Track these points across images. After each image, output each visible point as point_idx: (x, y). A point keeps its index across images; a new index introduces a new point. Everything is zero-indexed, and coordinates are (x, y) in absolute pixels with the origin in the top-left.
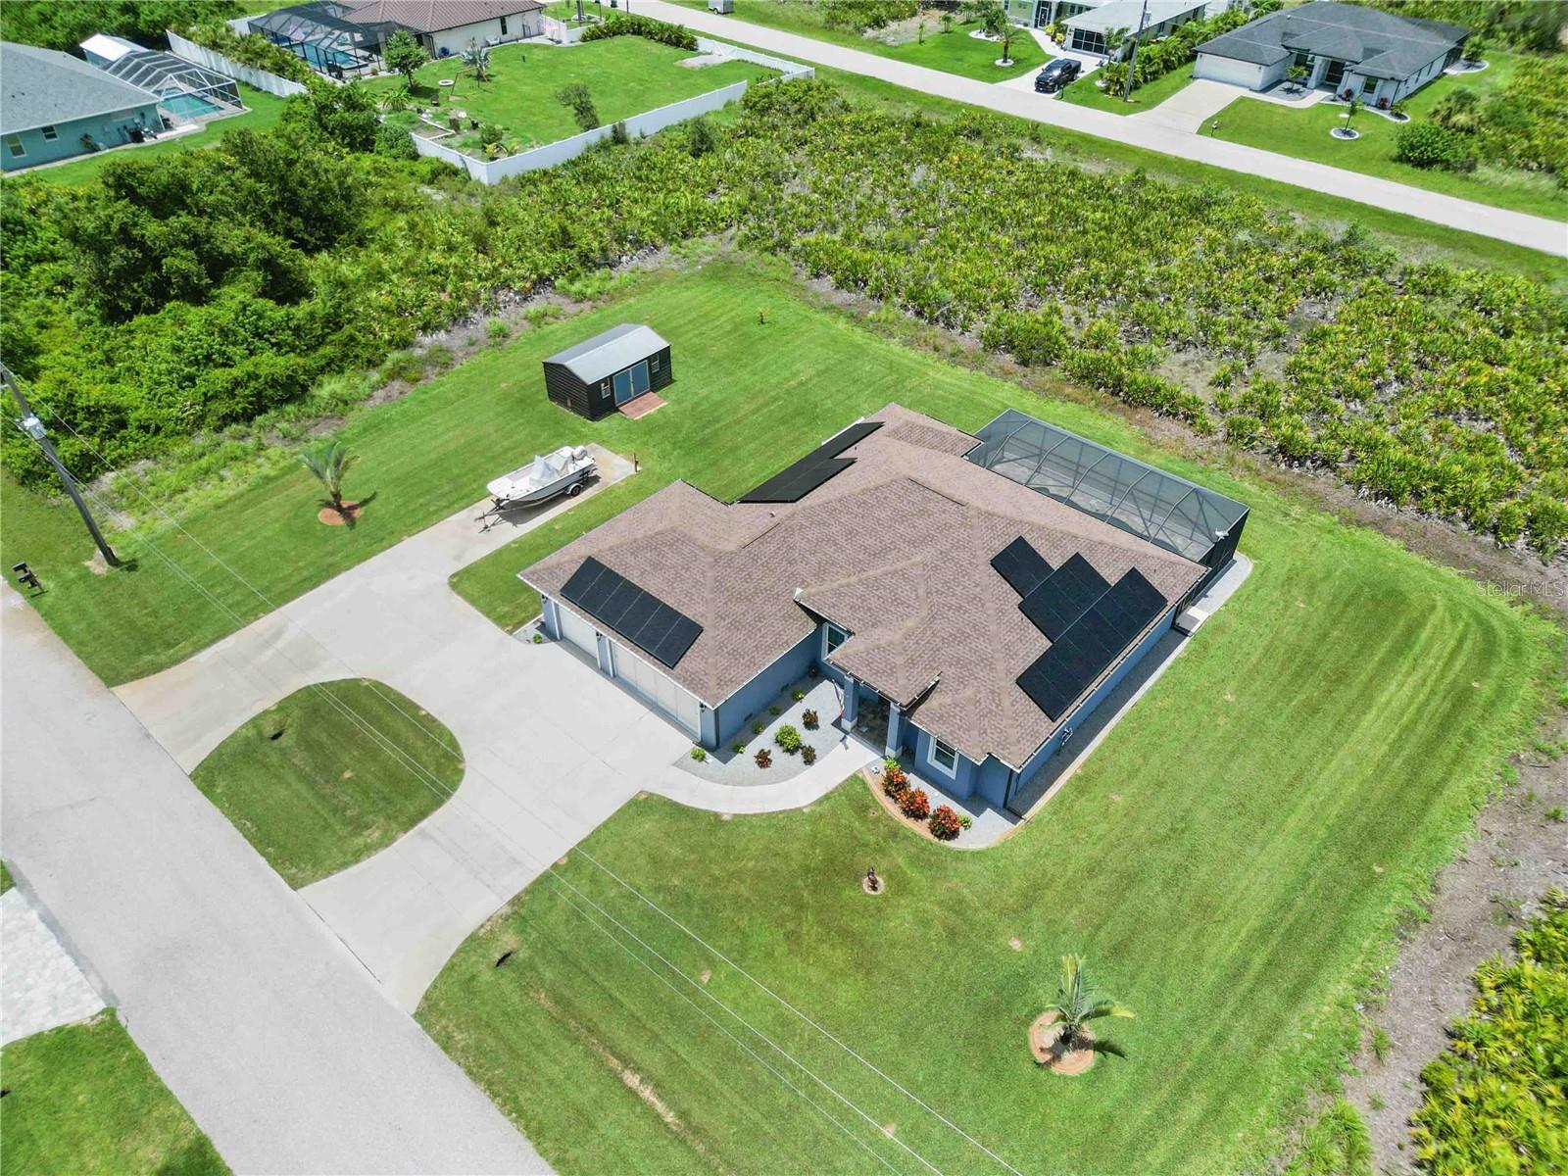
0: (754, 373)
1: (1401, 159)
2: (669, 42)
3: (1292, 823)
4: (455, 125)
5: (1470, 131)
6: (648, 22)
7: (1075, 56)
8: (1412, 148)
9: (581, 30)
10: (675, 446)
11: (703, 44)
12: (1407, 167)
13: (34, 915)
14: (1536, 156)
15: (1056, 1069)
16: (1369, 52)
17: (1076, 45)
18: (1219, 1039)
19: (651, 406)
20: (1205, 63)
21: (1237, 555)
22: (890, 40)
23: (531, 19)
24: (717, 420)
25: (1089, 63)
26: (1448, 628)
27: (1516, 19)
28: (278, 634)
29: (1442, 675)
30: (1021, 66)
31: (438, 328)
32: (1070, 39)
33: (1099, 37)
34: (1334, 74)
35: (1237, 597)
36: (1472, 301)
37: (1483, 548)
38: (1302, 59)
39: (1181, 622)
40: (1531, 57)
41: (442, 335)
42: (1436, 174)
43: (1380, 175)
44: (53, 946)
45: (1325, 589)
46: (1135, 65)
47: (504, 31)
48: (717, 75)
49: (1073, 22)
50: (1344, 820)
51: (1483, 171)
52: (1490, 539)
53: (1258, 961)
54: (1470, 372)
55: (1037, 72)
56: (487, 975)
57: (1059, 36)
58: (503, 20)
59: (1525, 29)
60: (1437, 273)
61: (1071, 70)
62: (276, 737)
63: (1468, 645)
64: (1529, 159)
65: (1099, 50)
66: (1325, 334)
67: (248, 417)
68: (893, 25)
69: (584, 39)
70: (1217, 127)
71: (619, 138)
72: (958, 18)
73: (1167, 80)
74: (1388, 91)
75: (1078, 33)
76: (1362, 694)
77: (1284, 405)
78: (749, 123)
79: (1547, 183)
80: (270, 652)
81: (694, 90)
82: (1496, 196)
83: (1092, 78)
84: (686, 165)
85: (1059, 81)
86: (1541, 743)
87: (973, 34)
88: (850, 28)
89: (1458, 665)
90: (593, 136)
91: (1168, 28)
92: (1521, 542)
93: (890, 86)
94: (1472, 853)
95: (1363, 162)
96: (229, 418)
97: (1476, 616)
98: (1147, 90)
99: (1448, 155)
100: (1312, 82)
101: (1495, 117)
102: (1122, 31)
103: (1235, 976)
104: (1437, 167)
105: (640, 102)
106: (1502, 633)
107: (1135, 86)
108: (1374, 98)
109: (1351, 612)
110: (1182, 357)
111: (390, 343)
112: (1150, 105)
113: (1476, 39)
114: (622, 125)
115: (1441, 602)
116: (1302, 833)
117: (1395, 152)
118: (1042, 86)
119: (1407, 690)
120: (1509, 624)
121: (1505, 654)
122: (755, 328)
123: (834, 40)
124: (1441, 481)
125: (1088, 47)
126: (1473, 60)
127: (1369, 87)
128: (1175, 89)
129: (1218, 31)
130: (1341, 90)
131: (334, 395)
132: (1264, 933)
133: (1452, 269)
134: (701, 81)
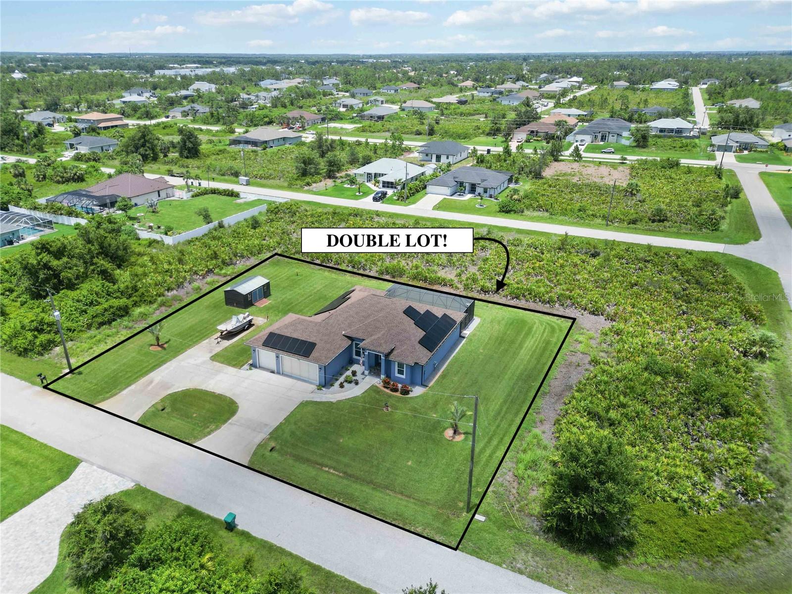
0: (300, 289)
1: (500, 211)
2: (228, 195)
3: (506, 377)
4: (150, 227)
5: (519, 200)
6: (218, 189)
7: (384, 190)
8: (503, 207)
9: (191, 194)
10: (279, 312)
11: (242, 195)
12: (503, 214)
13: (95, 467)
14: (542, 207)
15: (455, 440)
16: (483, 181)
17: (383, 186)
18: (498, 426)
19: (266, 303)
20: (430, 188)
21: (474, 317)
22: (314, 189)
23: (170, 191)
24: (292, 303)
25: (390, 192)
26: (540, 327)
27: (527, 170)
28: (151, 382)
29: (541, 338)
30: (366, 194)
31: (172, 290)
32: (381, 185)
33: (392, 183)
34: (473, 189)
35: (477, 327)
36: (529, 246)
37: (547, 308)
38: (461, 184)
39: (462, 334)
40: (534, 180)
41: (175, 292)
42: (512, 215)
43: (495, 216)
44: (106, 473)
45: (503, 322)
46: (406, 191)
47: (159, 196)
48: (252, 204)
49: (381, 179)
50: (521, 374)
51: (526, 212)
52: (548, 305)
53: (504, 409)
54: (533, 263)
55: (373, 195)
56: (268, 454)
57: (377, 184)
58: (159, 192)
59: (530, 172)
60: (518, 240)
61: (384, 194)
62: (163, 410)
63: (547, 330)
64: (539, 208)
65: (392, 187)
66: (487, 259)
67: (109, 322)
68: (314, 185)
69: (193, 196)
70: (438, 207)
71: (221, 226)
72: (339, 181)
73: (418, 195)
74: (492, 192)
75: (384, 182)
76: (519, 345)
77: (479, 278)
78: (271, 217)
79: (546, 214)
80: (150, 387)
81: (244, 210)
82: (532, 219)
83: (392, 196)
84: (251, 232)
85: (380, 197)
86: (572, 349)
87: (345, 186)
88: (299, 186)
89: (545, 335)
90: (211, 226)
91: (414, 179)
92: (557, 305)
93: (319, 203)
94: (558, 377)
95: (489, 213)
96: (101, 324)
97: (548, 324)
98: (411, 199)
99: (514, 208)
100: (467, 192)
101: (526, 196)
102: (400, 180)
103: (499, 413)
104: (512, 212)
105: (224, 214)
106: (556, 327)
107: (408, 198)
108: (488, 194)
109: (512, 327)
110: (444, 270)
111: (156, 295)
112: (414, 203)
113: (516, 176)
114: (222, 221)
115: (537, 321)
116: (510, 379)
117: (498, 210)
118: (375, 199)
119: (532, 343)
120: (558, 324)
121: (558, 331)
122: (296, 277)
123: (293, 191)
124: (530, 291)
125: (388, 187)
126: (517, 182)
127: (485, 192)
128: (421, 198)
129: (431, 179)
130: (476, 193)
131: (140, 313)
132: (505, 402)
133: (522, 239)
134: (246, 207)
